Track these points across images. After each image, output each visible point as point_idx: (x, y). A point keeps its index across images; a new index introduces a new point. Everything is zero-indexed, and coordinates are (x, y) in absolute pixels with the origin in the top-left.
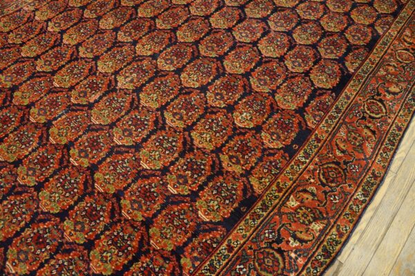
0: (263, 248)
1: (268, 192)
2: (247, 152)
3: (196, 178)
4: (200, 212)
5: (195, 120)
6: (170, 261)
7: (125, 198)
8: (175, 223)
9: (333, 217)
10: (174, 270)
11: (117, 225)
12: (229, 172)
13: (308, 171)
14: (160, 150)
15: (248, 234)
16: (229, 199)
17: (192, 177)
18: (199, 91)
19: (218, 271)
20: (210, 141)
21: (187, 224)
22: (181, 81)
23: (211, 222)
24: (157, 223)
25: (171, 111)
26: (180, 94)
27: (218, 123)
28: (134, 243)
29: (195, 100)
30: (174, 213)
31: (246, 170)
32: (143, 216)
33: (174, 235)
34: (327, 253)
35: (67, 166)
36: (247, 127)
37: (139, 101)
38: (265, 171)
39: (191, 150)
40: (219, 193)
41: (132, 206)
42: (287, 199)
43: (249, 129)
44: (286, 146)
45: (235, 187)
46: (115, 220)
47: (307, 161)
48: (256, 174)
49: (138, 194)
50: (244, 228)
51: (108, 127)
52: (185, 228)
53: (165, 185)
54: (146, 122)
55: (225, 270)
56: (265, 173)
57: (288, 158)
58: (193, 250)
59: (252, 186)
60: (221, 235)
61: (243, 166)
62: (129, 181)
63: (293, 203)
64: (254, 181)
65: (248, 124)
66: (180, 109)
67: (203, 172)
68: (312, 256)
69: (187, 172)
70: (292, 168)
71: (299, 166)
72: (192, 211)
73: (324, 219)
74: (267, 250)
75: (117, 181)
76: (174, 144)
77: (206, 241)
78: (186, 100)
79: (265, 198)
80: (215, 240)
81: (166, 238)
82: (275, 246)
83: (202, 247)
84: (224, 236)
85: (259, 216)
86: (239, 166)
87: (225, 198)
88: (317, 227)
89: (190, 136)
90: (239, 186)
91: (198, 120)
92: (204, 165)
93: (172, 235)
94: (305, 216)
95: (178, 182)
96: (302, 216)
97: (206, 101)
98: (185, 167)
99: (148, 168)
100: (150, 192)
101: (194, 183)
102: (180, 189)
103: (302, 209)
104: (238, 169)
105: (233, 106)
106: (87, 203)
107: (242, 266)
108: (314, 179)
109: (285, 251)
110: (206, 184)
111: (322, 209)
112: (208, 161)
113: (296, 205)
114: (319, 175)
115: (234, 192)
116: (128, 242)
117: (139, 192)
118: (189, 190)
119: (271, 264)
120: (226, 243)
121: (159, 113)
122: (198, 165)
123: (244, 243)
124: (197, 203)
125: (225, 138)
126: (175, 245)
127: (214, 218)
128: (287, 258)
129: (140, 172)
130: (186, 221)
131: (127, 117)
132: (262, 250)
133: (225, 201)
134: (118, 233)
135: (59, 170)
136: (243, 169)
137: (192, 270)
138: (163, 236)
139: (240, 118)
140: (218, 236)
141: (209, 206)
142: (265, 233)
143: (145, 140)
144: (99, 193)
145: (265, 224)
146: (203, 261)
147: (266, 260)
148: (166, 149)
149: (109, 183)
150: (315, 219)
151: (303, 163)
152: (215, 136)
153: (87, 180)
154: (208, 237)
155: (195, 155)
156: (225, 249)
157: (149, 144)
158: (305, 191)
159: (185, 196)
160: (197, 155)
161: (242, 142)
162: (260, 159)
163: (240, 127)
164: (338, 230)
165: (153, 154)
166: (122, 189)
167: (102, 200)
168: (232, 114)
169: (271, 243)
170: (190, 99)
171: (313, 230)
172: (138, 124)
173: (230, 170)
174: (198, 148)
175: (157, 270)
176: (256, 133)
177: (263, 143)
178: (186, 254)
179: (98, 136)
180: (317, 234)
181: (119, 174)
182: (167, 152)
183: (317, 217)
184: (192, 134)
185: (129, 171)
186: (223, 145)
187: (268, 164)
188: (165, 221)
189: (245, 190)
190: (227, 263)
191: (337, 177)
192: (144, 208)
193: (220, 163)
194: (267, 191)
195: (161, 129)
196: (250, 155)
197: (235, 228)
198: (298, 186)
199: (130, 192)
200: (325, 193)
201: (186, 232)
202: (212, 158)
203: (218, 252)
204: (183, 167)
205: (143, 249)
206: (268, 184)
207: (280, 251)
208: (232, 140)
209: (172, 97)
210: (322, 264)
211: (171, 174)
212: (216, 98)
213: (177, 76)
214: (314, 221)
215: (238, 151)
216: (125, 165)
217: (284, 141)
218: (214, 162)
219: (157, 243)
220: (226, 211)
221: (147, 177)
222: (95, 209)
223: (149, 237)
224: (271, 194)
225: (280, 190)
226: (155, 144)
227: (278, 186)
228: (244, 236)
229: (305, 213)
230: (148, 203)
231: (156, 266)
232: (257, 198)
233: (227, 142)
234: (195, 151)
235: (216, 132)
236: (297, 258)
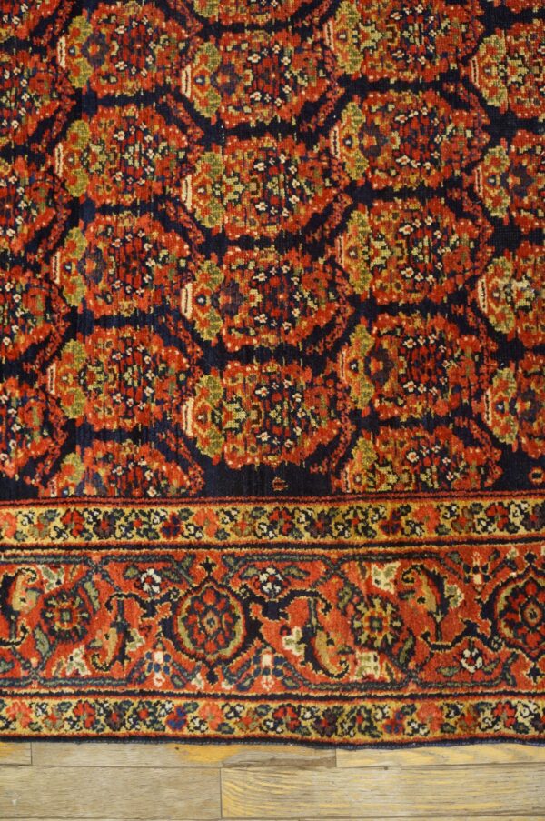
0: (229, 589)
1: (364, 505)
2: (425, 377)
3: (257, 324)
4: (190, 402)
5: (398, 188)
6: (51, 435)
7: (85, 229)
8: (126, 376)
9: (424, 684)
10: (43, 458)
11: (24, 271)
12: (337, 380)
13: (497, 552)
14: (253, 187)
15: (233, 538)
16: (272, 436)
17: (253, 312)
18: (485, 121)
19: (111, 540)
20: (376, 271)
21: (145, 399)
22: (475, 51)
23: (191, 443)
24: (95, 341)
25: (369, 113)
26: (436, 86)
27: (439, 244)
28: (22, 339)
29: (451, 136)
30: (144, 353)
31: (375, 413)
32: (84, 301)
33: (102, 397)
34: (328, 724)
35: (41, 51)
36: (492, 320)
37: (324, 20)
38: (412, 457)
39: (315, 250)
40: (269, 402)
41: (83, 260)
42: (384, 559)
43: (490, 329)
44: (522, 453)
45: (313, 422)
46: (30, 257)
47: (522, 531)
48: (386, 443)
49: (117, 243)
50: (239, 518)
51: (199, 26)
52: (136, 404)
53: (185, 275)
54: (287, 89)
55: (126, 551)
56: (405, 462)
57: (489, 482)
58: (106, 459)
59: (348, 457)
60: (183, 486)
61: (380, 396)
62: (128, 199)
63: (382, 578)
64: (363, 453)
65: (502, 316)
66: (395, 126)
67: (286, 325)
68: (298, 698)
69: (253, 292)
70: (472, 512)
71: (492, 520)
72: (180, 384)
73: (403, 668)
74: (232, 601)
75: (104, 176)
76: (294, 199)
77: (145, 468)
78: (432, 114)
79: (344, 508)
80: (163, 483)
81: (85, 387)
82: (256, 611)
83: (126, 470)
84: (186, 495)
85: (291, 529)
86: (372, 391)
87: (269, 426)
88: (371, 665)
89: (347, 215)
90: (322, 432)
91: (405, 193)
92: (306, 312)
93: (98, 391)
94: (376, 624)
95: (215, 297)
96: (371, 619)
97: (473, 165)
98: (261, 277)
99: (189, 205)
100: (143, 262)
101: (244, 330)
102: (203, 316)
103: (384, 608)
104: (361, 393)
105: (522, 237)
106: (13, 173)
107: (158, 579)
108: (485, 579)
109: (261, 637)
110: (264, 355)
111: (423, 648)
112: (323, 310)
113: (382, 587)
114: (505, 585)
115: (298, 431)
116: (15, 328)
117: (124, 242)
118: (219, 336)
119: (210, 630)
120: (176, 510)
121: (341, 91)
122: (291, 298)
123: (208, 546)
124: (205, 379)
125: (416, 297)
126: (85, 417)
127: (206, 442)
128: (251, 652)
129: (164, 197)
130: (149, 391)
131: (260, 38)
132: (225, 592)
133: (261, 431)
134: (13, 291)
135: (22, 45)
136: (371, 404)
137: (72, 491)
138: (83, 378)
139: (502, 283)
140: (175, 483)
141: (221, 407)
142: (264, 571)
143: (243, 132)
144: (51, 170)
145: (283, 555)
146: (103, 497)
147: (210, 615)
148: (267, 196)
149: (87, 168)
150: (385, 651)
151: (506, 525)
152: (400, 268)
153: (53, 118)
154: (155, 465)
155: (309, 270)
156: (162, 519)
157: (245, 151)
158: (437, 582)
159: (196, 338)
160: (315, 275)
161: (441, 341)
162: (431, 423)
163: (475, 303)
164: (401, 714)
165: (230, 181)
166: (98, 204)
167: (43, 193)
168: (497, 254)
169: (253, 598)
170: (445, 121)
171: (355, 663)
172: (270, 77)
173: (343, 378)
174: (332, 262)
175: (16, 428)
176: (493, 356)
177: (479, 394)
178: (89, 452)
179: (159, 31)
180: (354, 678)
181: (123, 163)
182: (261, 206)
183: (395, 651)
184: (355, 214)
185: (145, 176)
186: (392, 309)
187: (436, 449)
188: (114, 352)
189: (322, 452)
190: (139, 546)
191: (533, 629)
192: (102, 285)
193: (344, 341)
194: (365, 499)
195: (302, 137)
196: (422, 389)
197: (221, 502)
198: (437, 558)
199: (108, 226)
200: (471, 629)
201: (128, 413)
202: (338, 312)
203: (147, 510)
204: (257, 271)
205: (29, 367)
206: (384, 488)
207: (253, 629)
208: (424, 317)
209: (410, 76)
210: (297, 728)
211: (219, 265)
212: (504, 177)
213: (480, 28)
214: (380, 651)
215: (407, 353)
216: (150, 153)
217: (530, 436)
218: (331, 325)
219: (59, 379)
220: (241, 451)
221: (167, 224)
222: (16, 200)
223: (57, 355)
224: (365, 514)
225: (390, 527)
226: (257, 161)
227: (396, 515)
228: (219, 533)
229: (380, 619)
230: (117, 284)
231: (19, 420)
232: (328, 491)
233: (408, 309)
234: (321, 261)
235: (412, 262)
236: (266, 671)
